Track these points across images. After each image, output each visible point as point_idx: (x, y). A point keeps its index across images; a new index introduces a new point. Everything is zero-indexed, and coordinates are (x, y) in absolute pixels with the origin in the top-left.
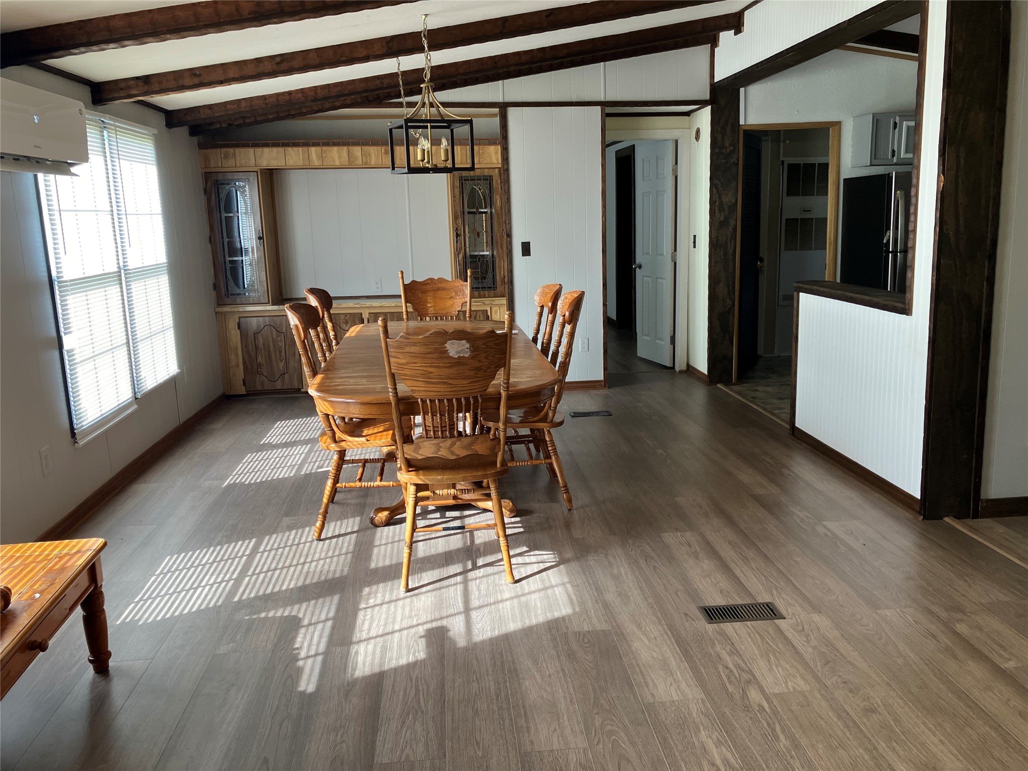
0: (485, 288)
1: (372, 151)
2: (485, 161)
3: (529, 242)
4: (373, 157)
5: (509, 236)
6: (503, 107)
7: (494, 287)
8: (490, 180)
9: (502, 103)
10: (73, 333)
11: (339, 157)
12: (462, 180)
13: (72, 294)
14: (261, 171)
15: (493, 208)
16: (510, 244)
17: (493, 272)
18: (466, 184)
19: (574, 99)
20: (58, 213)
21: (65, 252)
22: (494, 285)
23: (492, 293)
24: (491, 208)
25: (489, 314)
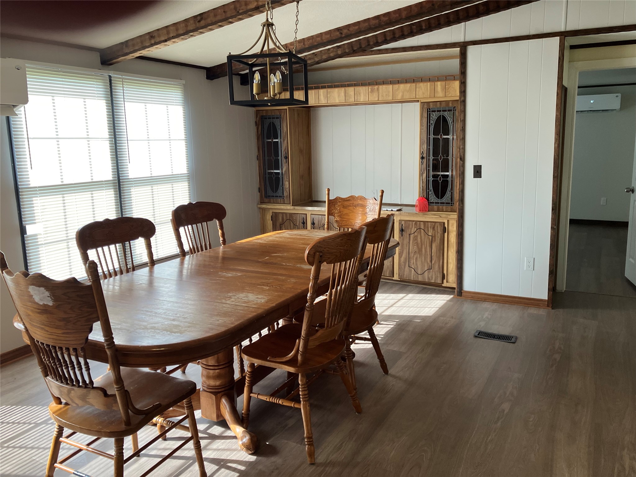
0: (444, 203)
1: (362, 91)
2: (450, 95)
3: (481, 165)
4: (362, 95)
5: (463, 159)
6: (464, 46)
7: (452, 203)
8: (454, 110)
9: (463, 42)
10: (37, 224)
11: (339, 96)
12: (430, 112)
13: (40, 196)
14: (289, 109)
15: (455, 135)
16: (463, 166)
17: (452, 190)
18: (433, 115)
19: (533, 32)
20: (27, 140)
21: (31, 168)
22: (452, 201)
23: (449, 208)
24: (453, 135)
25: (446, 226)
